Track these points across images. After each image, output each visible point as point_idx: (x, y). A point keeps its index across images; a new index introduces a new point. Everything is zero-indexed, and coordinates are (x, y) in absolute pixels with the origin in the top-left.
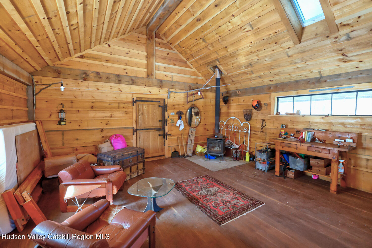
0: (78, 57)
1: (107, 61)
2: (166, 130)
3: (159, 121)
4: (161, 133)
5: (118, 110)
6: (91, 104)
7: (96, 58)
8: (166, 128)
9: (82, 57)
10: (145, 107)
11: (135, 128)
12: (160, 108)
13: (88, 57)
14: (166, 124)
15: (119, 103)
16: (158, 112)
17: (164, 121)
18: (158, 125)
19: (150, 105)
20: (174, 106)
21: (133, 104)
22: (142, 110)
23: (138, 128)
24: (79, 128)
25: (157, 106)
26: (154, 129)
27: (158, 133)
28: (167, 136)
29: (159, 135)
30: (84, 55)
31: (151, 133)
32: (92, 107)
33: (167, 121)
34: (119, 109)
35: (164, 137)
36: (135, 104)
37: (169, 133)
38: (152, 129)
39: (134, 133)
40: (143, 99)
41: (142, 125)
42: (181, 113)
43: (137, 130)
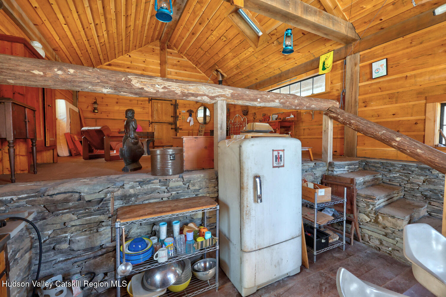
0: (107, 65)
1: (128, 68)
2: (178, 125)
3: (172, 117)
4: (173, 126)
5: (137, 106)
6: (117, 100)
7: (120, 66)
8: (178, 123)
9: (110, 65)
10: (158, 105)
11: (151, 121)
12: (173, 106)
13: (114, 65)
14: (178, 120)
15: (138, 101)
16: (171, 109)
17: (175, 117)
18: (171, 120)
19: (164, 104)
20: (185, 106)
21: (149, 102)
22: (156, 107)
23: (153, 121)
24: (107, 117)
25: (170, 105)
26: (167, 123)
27: (170, 127)
28: (179, 130)
29: (172, 129)
30: (112, 64)
31: (165, 126)
32: (117, 103)
33: (178, 117)
34: (137, 105)
35: (176, 131)
36: (150, 101)
37: (180, 127)
38: (165, 123)
39: (150, 125)
40: (157, 98)
41: (156, 118)
42: (191, 111)
43: (152, 122)
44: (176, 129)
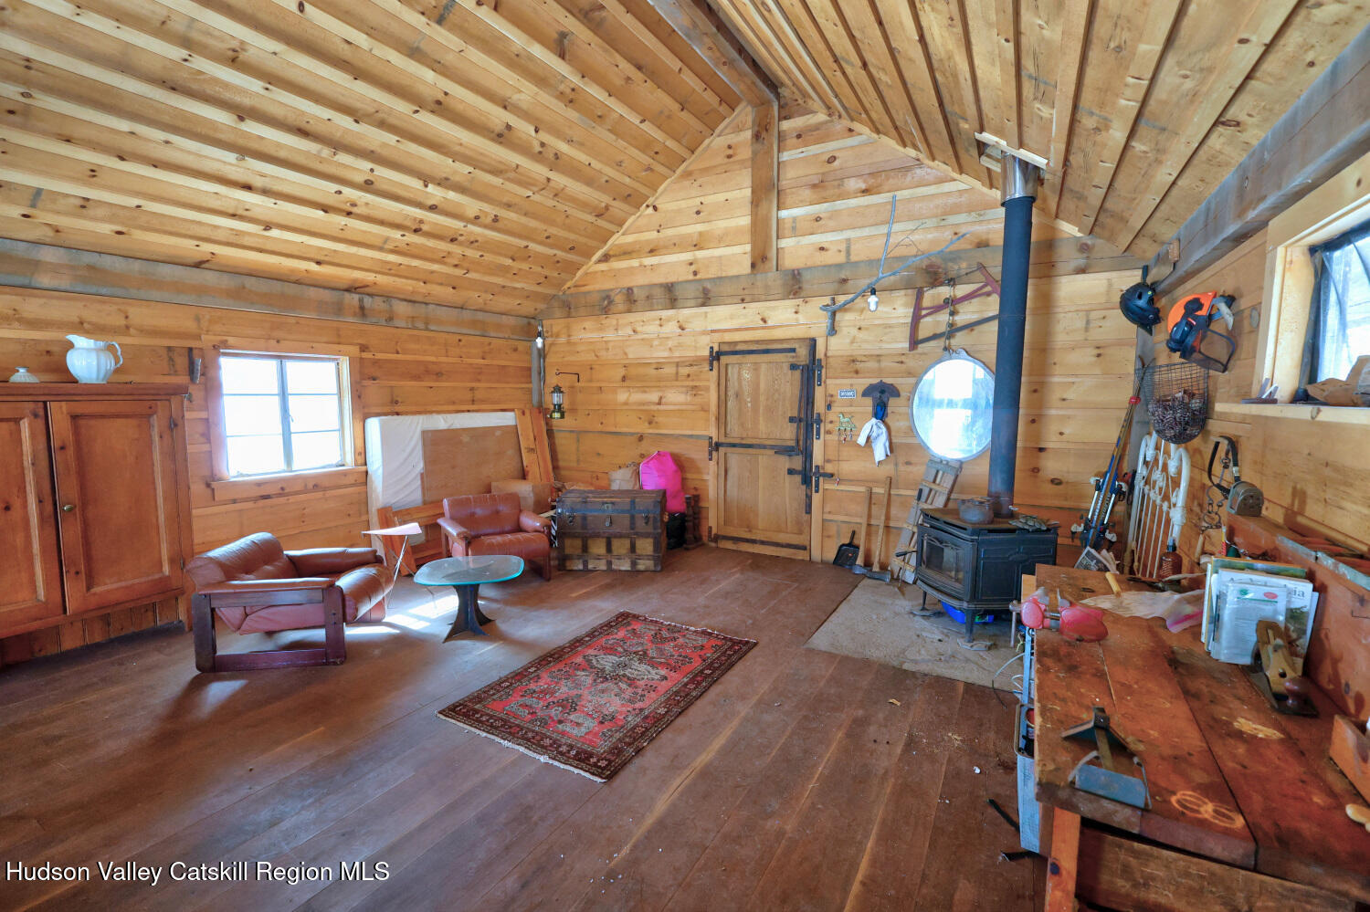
0: (600, 261)
1: (651, 251)
2: (818, 458)
3: (792, 420)
4: (797, 463)
5: (677, 383)
6: (622, 372)
7: (629, 253)
8: (818, 447)
9: (606, 258)
10: (743, 373)
11: (715, 440)
12: (798, 373)
13: (614, 256)
14: (818, 434)
15: (677, 364)
16: (789, 385)
17: (807, 421)
18: (788, 434)
19: (764, 367)
20: (853, 365)
21: (711, 365)
22: (736, 384)
23: (723, 440)
24: (600, 427)
25: (786, 367)
26: (772, 447)
27: (784, 463)
28: (821, 479)
29: (791, 472)
30: (611, 253)
31: (765, 459)
32: (624, 379)
33: (819, 421)
34: (677, 380)
35: (806, 481)
36: (715, 363)
37: (829, 468)
38: (764, 447)
39: (710, 454)
40: (739, 347)
41: (735, 432)
42: (882, 392)
43: (718, 446)
44: (808, 476)
